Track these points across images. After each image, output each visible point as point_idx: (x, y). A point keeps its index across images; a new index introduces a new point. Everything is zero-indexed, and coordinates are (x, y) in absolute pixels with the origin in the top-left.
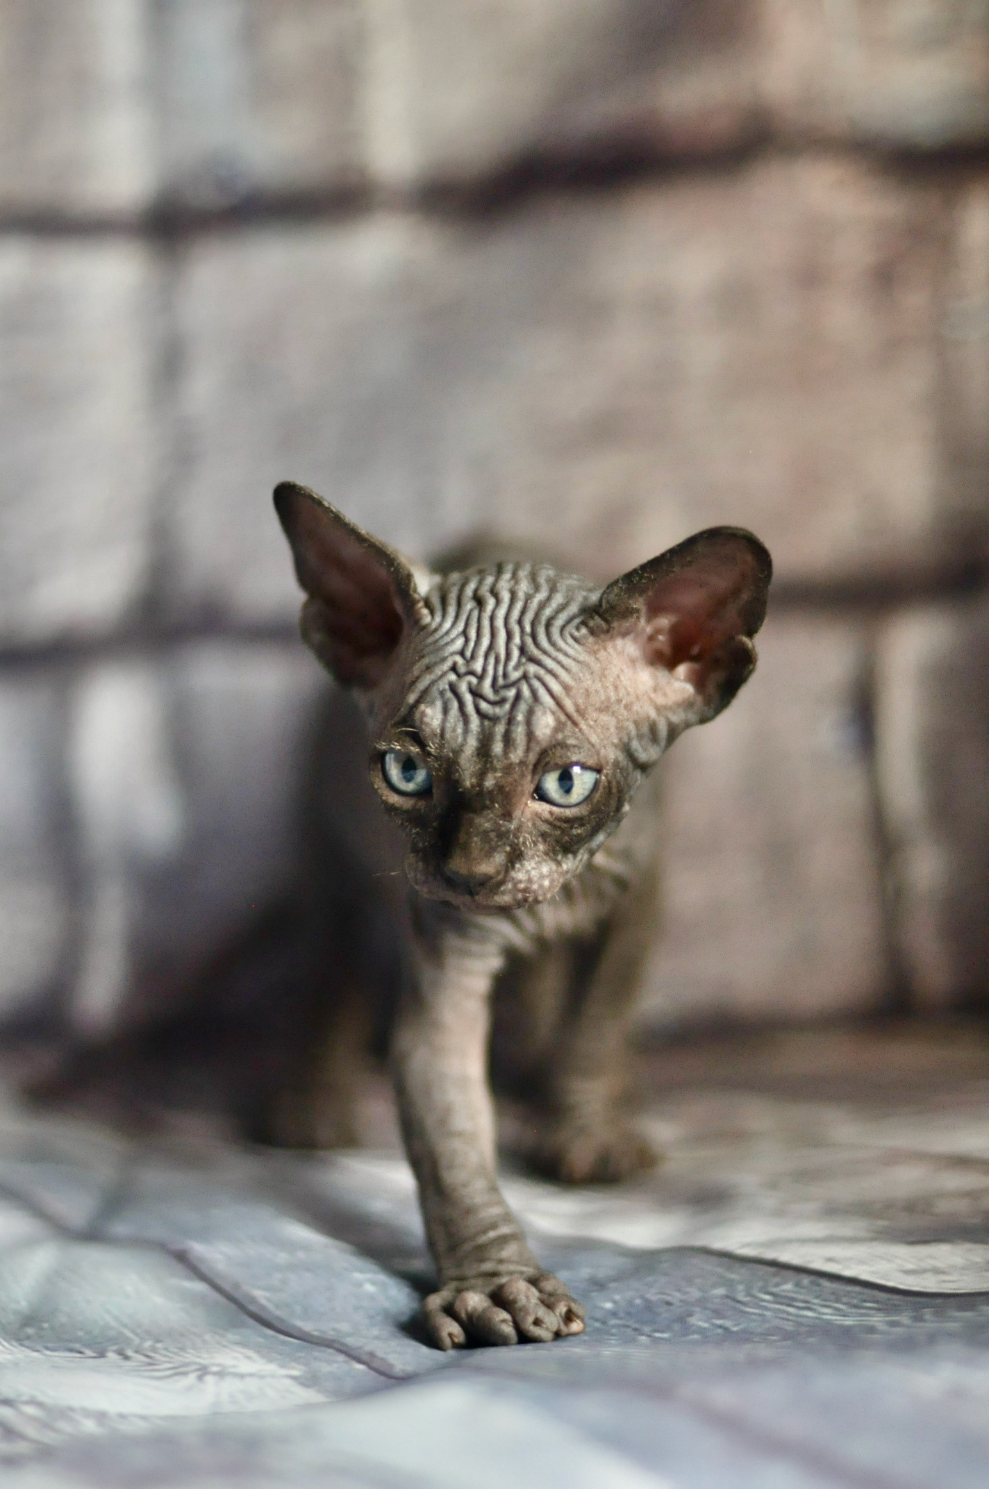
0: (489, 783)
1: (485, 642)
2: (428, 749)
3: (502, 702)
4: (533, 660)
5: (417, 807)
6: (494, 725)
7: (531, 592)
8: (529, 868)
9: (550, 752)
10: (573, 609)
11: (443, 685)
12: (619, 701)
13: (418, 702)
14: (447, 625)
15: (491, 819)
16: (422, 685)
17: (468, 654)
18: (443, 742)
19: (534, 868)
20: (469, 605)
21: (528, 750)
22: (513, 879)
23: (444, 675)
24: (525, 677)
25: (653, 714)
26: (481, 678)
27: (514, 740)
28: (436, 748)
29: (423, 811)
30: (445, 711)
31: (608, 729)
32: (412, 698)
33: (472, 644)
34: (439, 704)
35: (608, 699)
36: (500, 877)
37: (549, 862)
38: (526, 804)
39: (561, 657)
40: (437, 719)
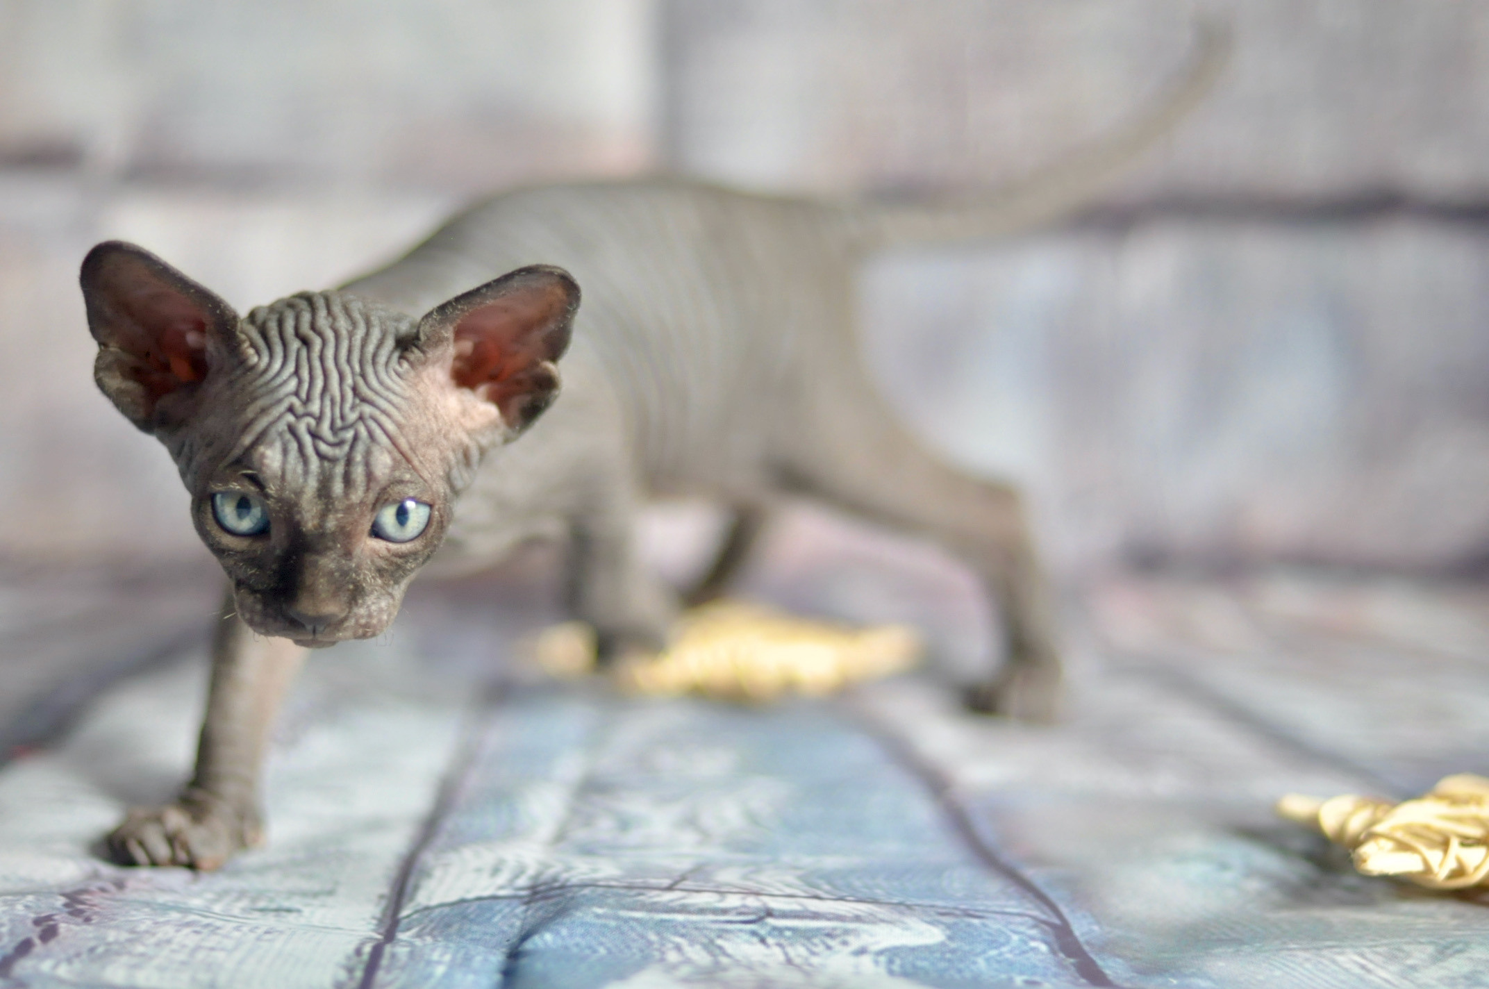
0: (331, 524)
1: (319, 383)
2: (267, 490)
3: (340, 444)
4: (364, 400)
5: (253, 548)
6: (333, 466)
8: (369, 603)
9: (388, 489)
10: (390, 343)
11: (281, 426)
12: (439, 431)
13: (256, 443)
14: (277, 365)
15: (335, 559)
16: (258, 427)
17: (303, 395)
18: (284, 484)
19: (373, 603)
20: (295, 345)
21: (368, 489)
22: (356, 614)
23: (280, 417)
24: (361, 418)
25: (466, 440)
26: (319, 420)
27: (355, 481)
28: (276, 490)
29: (259, 552)
30: (285, 452)
31: (434, 462)
32: (247, 440)
33: (306, 386)
34: (278, 445)
35: (432, 430)
37: (385, 595)
38: (365, 543)
39: (392, 397)
40: (277, 461)
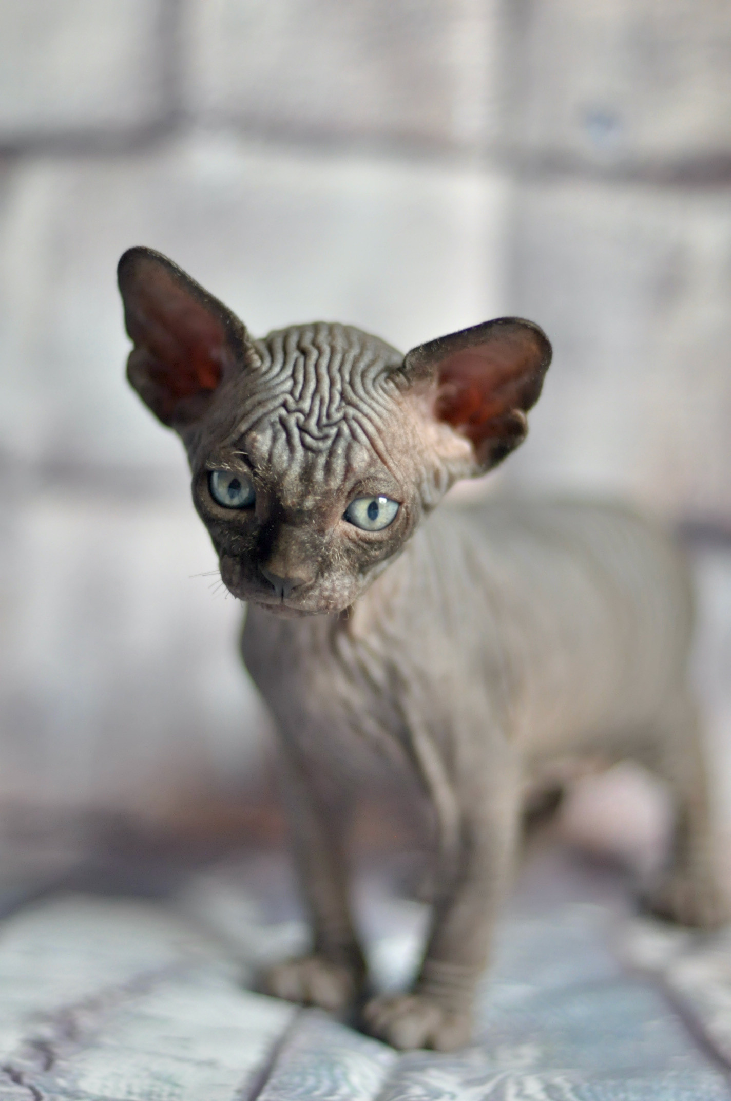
0: (309, 503)
1: (312, 385)
2: (256, 470)
3: (325, 438)
4: (350, 403)
5: (239, 518)
6: (317, 457)
7: (346, 347)
8: (335, 578)
9: (363, 483)
10: (379, 366)
11: (274, 417)
12: (414, 447)
13: (250, 429)
14: (277, 369)
15: (308, 532)
16: (254, 417)
17: (297, 394)
18: (270, 465)
19: (338, 579)
20: (294, 354)
21: (345, 478)
22: (321, 586)
23: (275, 409)
24: (345, 418)
25: (438, 463)
26: (308, 416)
27: (335, 470)
28: (263, 470)
29: (243, 522)
30: (275, 439)
31: (408, 469)
32: (244, 427)
33: (300, 387)
34: (269, 433)
35: (408, 443)
36: (310, 583)
37: (351, 576)
38: (338, 523)
39: (374, 405)
40: (267, 445)
